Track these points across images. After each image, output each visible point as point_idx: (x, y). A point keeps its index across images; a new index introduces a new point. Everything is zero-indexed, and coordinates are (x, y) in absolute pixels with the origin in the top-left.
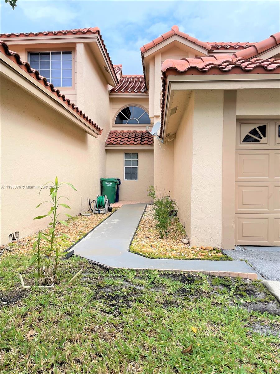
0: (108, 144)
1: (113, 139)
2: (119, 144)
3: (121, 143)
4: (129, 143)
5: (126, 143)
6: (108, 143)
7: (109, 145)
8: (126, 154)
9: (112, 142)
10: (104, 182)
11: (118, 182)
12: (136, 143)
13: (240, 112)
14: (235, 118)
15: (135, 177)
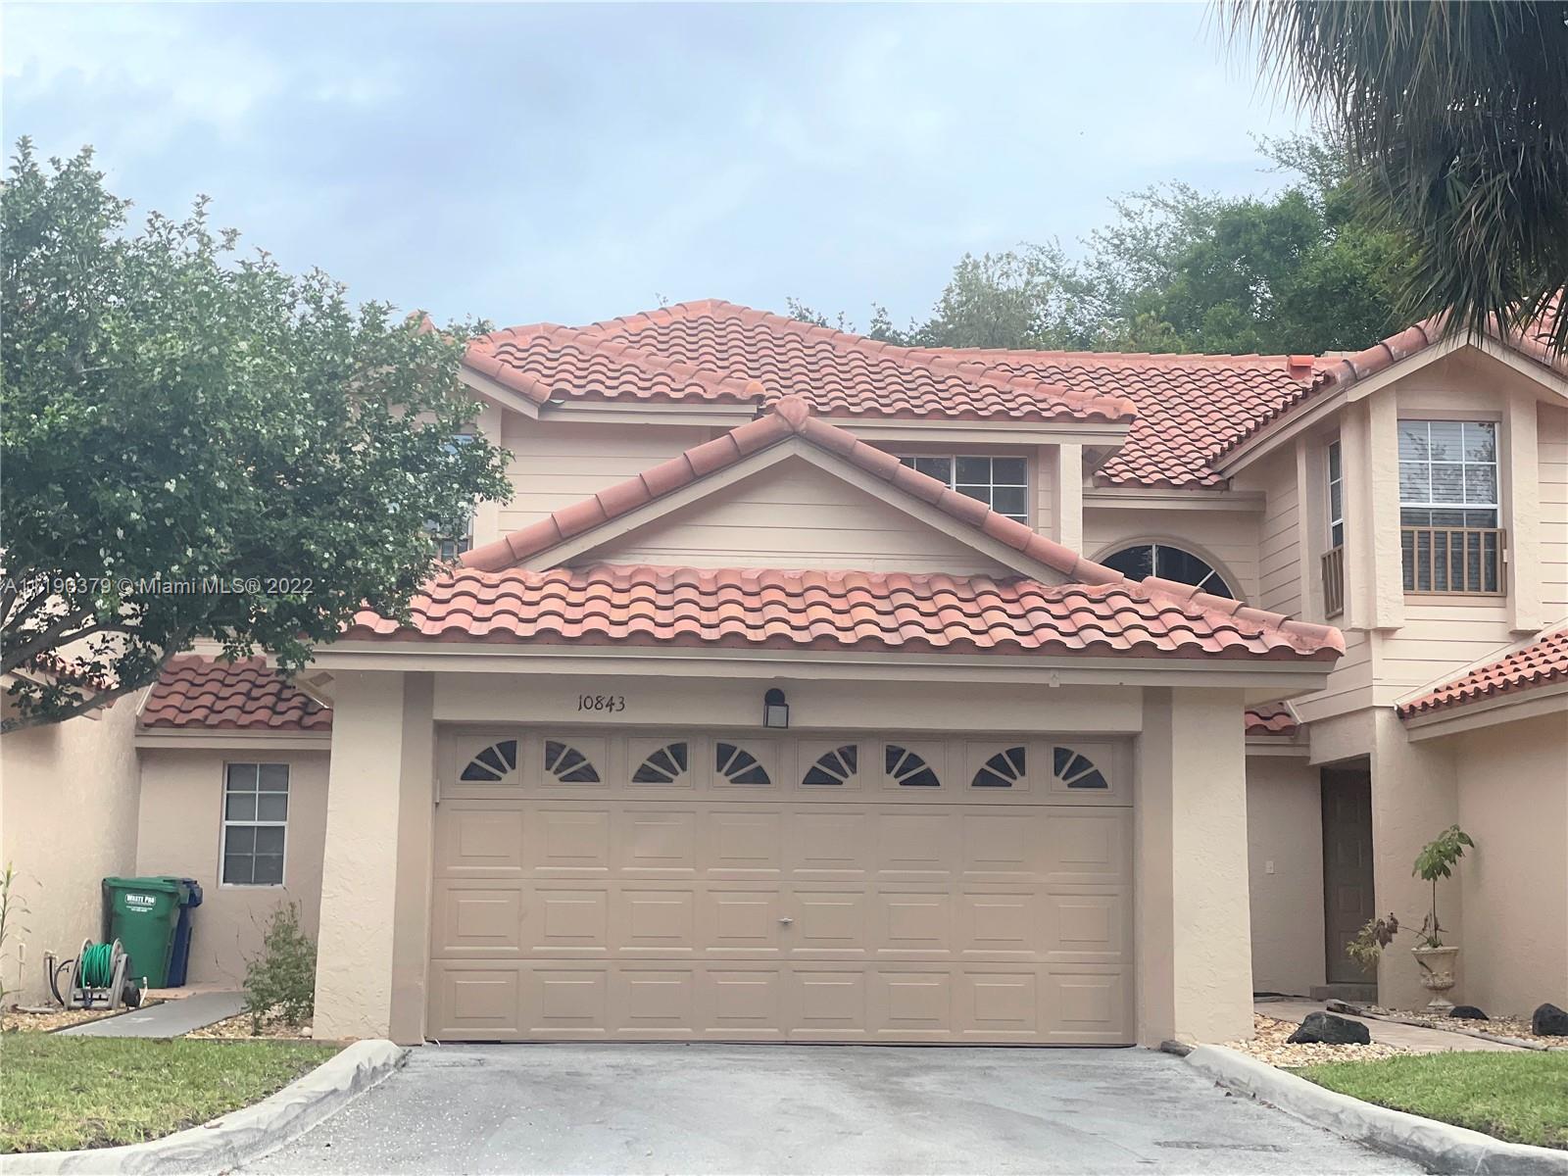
0: (148, 726)
1: (176, 700)
2: (202, 723)
3: (214, 719)
4: (246, 719)
5: (235, 723)
6: (151, 718)
7: (153, 731)
8: (237, 769)
9: (169, 714)
10: (120, 893)
11: (184, 893)
12: (277, 720)
13: (443, 714)
14: (431, 725)
15: (269, 871)
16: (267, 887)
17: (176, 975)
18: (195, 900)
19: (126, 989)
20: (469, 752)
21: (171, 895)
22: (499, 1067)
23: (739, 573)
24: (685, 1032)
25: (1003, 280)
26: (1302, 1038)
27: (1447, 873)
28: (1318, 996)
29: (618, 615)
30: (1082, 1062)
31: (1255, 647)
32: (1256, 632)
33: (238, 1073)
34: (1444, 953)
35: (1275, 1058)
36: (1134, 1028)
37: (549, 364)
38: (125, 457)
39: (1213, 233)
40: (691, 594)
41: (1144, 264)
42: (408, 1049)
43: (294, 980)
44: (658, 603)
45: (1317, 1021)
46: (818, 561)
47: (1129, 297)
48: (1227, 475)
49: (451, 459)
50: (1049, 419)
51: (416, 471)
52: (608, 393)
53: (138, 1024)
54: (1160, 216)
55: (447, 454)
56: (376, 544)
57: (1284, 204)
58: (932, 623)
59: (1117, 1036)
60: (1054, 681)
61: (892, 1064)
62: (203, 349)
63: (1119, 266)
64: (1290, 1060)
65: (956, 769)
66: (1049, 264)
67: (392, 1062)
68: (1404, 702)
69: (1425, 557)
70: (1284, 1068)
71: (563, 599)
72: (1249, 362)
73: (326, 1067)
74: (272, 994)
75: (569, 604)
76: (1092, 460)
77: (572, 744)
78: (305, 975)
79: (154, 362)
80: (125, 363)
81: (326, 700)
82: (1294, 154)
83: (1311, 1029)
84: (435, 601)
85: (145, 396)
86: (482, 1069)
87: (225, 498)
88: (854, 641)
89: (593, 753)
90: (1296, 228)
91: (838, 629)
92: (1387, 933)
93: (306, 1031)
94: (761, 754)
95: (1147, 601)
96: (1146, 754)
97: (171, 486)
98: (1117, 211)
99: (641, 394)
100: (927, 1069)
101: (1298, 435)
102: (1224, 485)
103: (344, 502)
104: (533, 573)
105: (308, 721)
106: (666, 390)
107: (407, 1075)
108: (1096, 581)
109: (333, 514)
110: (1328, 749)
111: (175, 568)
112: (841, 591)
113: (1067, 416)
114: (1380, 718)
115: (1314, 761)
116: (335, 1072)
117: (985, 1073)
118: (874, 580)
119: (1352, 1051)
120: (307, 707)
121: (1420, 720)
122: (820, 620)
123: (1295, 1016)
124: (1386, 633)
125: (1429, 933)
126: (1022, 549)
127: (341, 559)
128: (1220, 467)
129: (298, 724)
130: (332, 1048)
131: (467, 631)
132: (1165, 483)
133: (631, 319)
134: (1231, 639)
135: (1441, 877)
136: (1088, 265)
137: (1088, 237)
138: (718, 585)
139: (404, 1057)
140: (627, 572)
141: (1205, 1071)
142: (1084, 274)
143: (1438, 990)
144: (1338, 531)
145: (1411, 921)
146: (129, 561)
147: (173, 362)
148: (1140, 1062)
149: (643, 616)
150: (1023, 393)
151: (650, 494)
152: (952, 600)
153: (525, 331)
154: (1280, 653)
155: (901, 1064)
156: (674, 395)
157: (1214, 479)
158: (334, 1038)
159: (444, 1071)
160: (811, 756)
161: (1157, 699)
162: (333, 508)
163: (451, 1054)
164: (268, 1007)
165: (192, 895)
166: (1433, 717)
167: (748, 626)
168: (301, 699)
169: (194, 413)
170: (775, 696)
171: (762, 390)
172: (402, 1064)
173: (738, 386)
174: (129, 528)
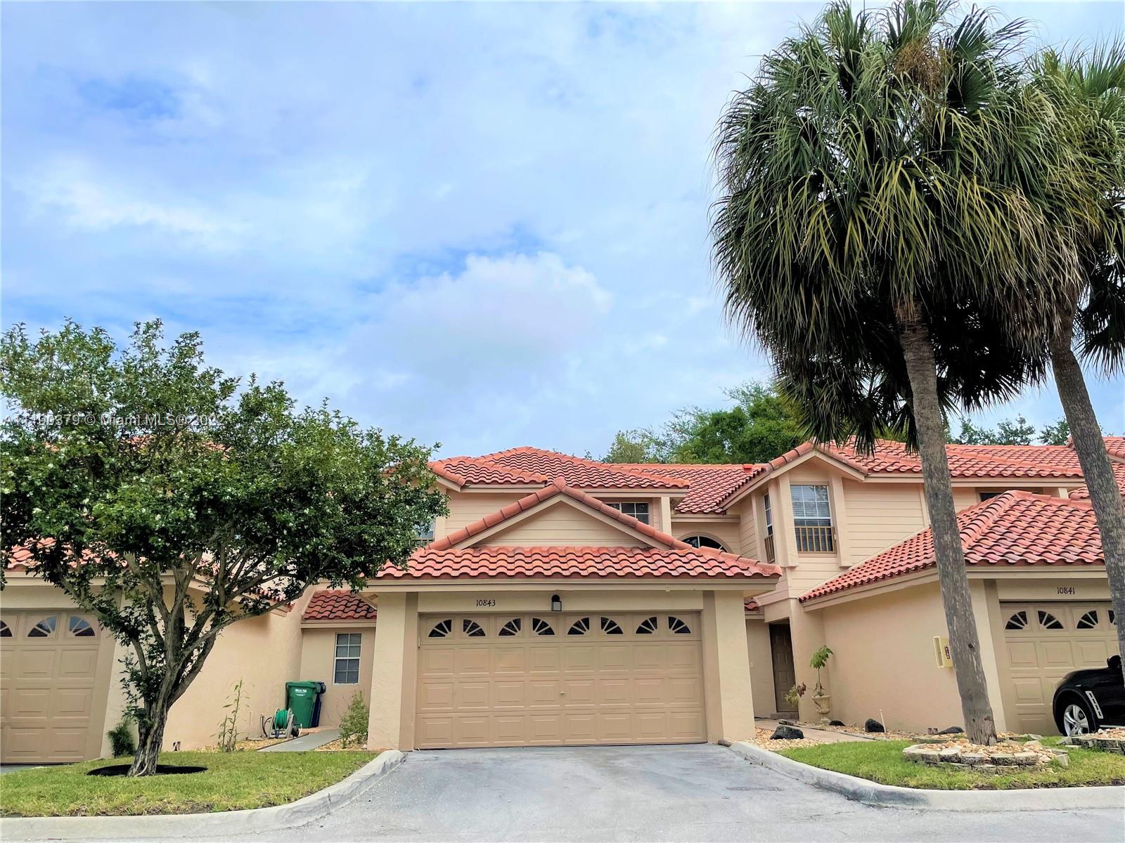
0: (307, 619)
1: (318, 608)
2: (327, 617)
3: (332, 616)
4: (344, 615)
5: (340, 617)
6: (308, 616)
7: (308, 621)
8: (341, 636)
9: (314, 614)
10: (292, 688)
11: (319, 688)
12: (357, 615)
13: (422, 609)
14: (417, 615)
15: (353, 678)
16: (352, 684)
17: (314, 722)
18: (323, 691)
19: (293, 729)
20: (432, 625)
21: (314, 689)
22: (444, 761)
23: (540, 548)
24: (522, 743)
25: (633, 440)
26: (777, 737)
27: (824, 665)
28: (774, 718)
29: (492, 566)
30: (687, 751)
31: (746, 573)
32: (746, 568)
33: (333, 768)
34: (825, 699)
35: (767, 746)
36: (707, 735)
37: (464, 471)
38: (288, 500)
39: (708, 423)
40: (521, 557)
41: (684, 435)
42: (406, 753)
43: (360, 724)
44: (508, 561)
45: (782, 729)
46: (571, 543)
47: (679, 447)
48: (725, 508)
49: (425, 500)
50: (656, 488)
51: (410, 505)
52: (487, 481)
53: (297, 745)
54: (688, 417)
55: (423, 498)
56: (392, 535)
57: (734, 411)
58: (617, 566)
59: (699, 739)
60: (668, 589)
61: (608, 754)
62: (321, 453)
63: (675, 436)
64: (774, 747)
65: (629, 627)
66: (649, 435)
67: (399, 760)
68: (801, 596)
69: (805, 539)
70: (773, 751)
71: (470, 560)
72: (729, 467)
73: (371, 763)
74: (351, 731)
75: (473, 562)
76: (674, 503)
77: (474, 620)
78: (366, 722)
79: (301, 459)
80: (289, 460)
81: (376, 606)
82: (736, 394)
83: (780, 733)
84: (419, 563)
85: (297, 473)
86: (437, 762)
87: (330, 516)
88: (587, 574)
89: (483, 624)
90: (740, 420)
91: (580, 569)
92: (802, 691)
93: (365, 746)
94: (551, 623)
95: (702, 556)
96: (706, 618)
97: (307, 511)
98: (672, 416)
99: (500, 481)
100: (624, 756)
101: (752, 492)
102: (724, 512)
103: (379, 518)
104: (458, 550)
105: (369, 615)
106: (510, 479)
107: (405, 766)
108: (681, 548)
109: (375, 523)
110: (772, 616)
111: (308, 546)
112: (581, 555)
113: (663, 486)
114: (793, 603)
115: (767, 621)
116: (375, 765)
117: (648, 757)
118: (594, 550)
119: (796, 743)
120: (369, 609)
121: (809, 603)
122: (572, 566)
123: (773, 727)
124: (792, 568)
125: (818, 690)
126: (652, 536)
127: (379, 541)
128: (722, 506)
129: (365, 617)
130: (374, 755)
131: (431, 575)
132: (702, 512)
133: (496, 454)
134: (737, 570)
135: (822, 667)
136: (663, 435)
137: (663, 425)
138: (532, 554)
139: (404, 757)
140: (496, 549)
141: (739, 753)
142: (662, 439)
143: (824, 714)
144: (770, 529)
145: (811, 686)
146: (289, 544)
147: (309, 458)
148: (712, 750)
149: (502, 566)
150: (646, 478)
151: (505, 518)
152: (625, 557)
153: (455, 459)
154: (757, 575)
155: (612, 754)
156: (512, 481)
157: (720, 510)
158: (375, 749)
159: (421, 763)
160: (571, 623)
161: (708, 595)
162: (375, 521)
163: (424, 755)
164: (349, 736)
165: (322, 688)
166: (814, 601)
167: (545, 569)
168: (367, 607)
169: (317, 480)
170: (556, 598)
171: (546, 478)
172: (403, 760)
173: (537, 477)
174: (289, 529)
